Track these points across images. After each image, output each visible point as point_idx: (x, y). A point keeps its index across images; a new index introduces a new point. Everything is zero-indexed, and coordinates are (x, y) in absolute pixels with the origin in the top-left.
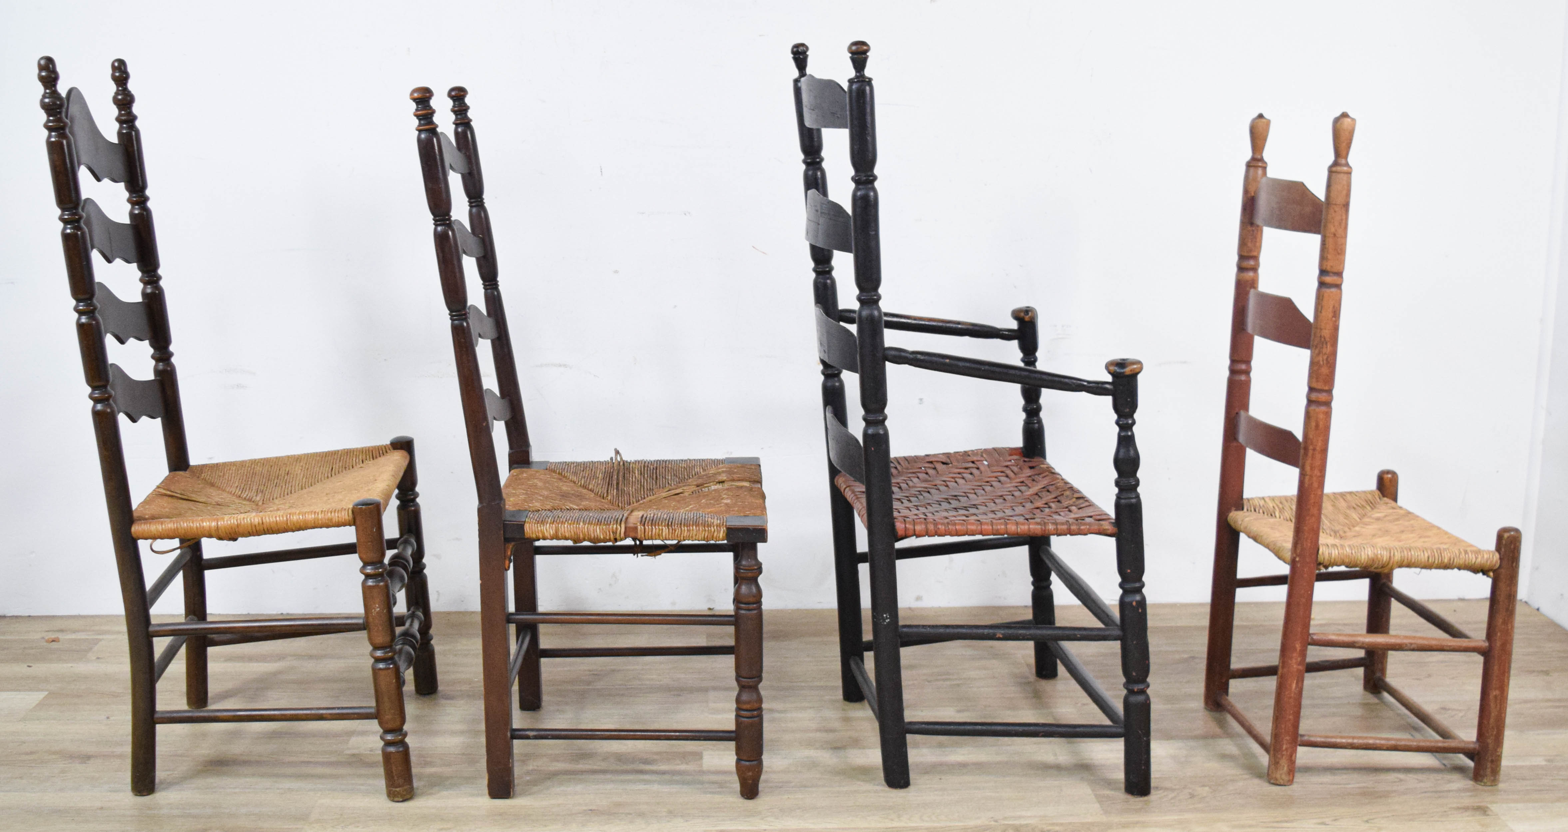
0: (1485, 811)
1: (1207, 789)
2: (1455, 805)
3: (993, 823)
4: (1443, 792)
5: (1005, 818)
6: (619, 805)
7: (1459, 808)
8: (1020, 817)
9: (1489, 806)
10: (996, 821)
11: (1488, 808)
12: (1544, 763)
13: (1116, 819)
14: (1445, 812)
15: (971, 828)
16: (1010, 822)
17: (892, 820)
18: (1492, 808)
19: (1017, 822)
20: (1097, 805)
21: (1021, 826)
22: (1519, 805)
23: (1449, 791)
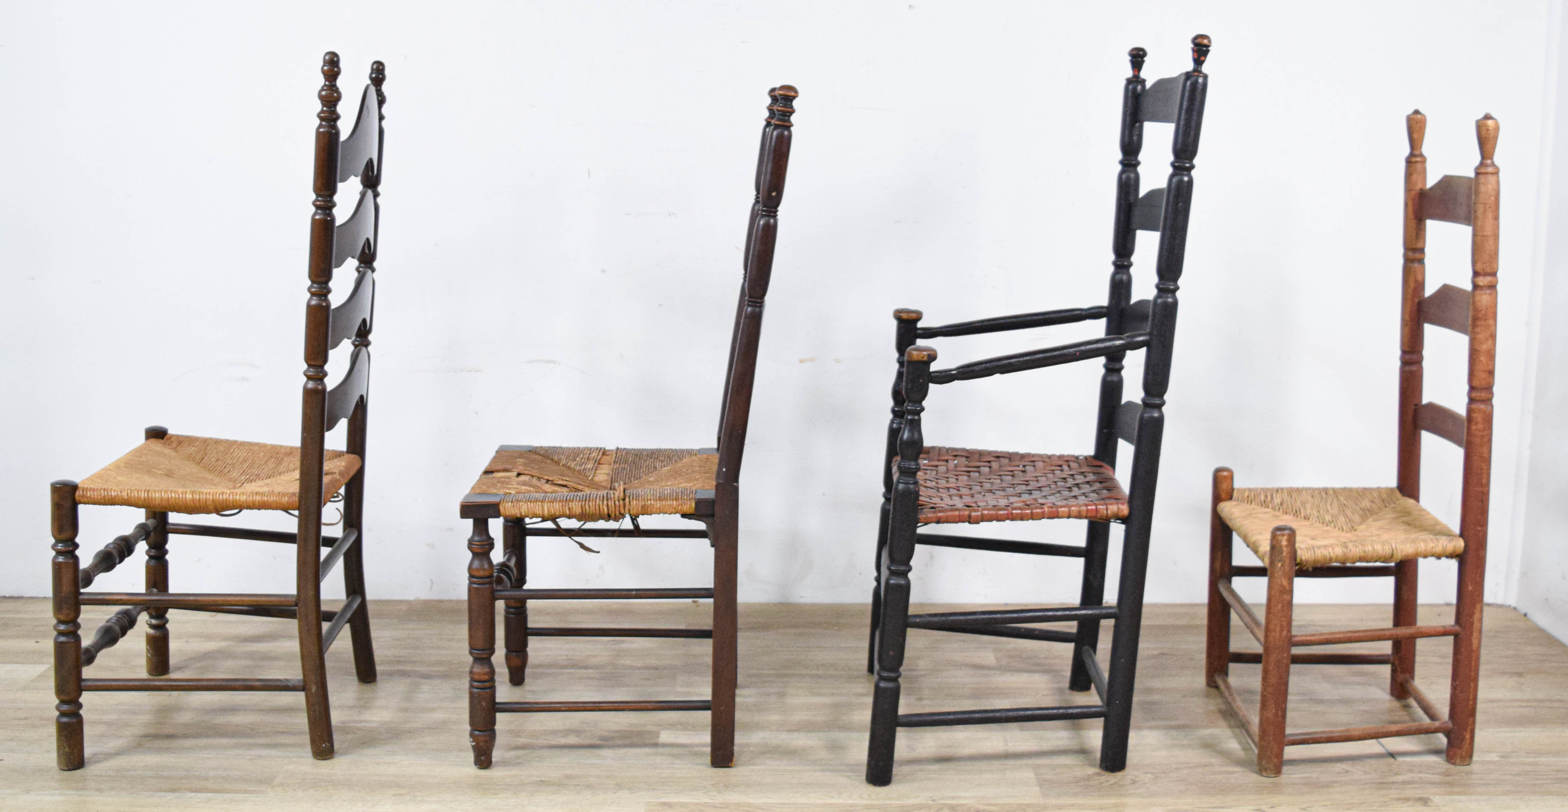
0: (1426, 802)
1: (1149, 776)
2: (1396, 796)
3: (930, 802)
4: (1388, 783)
5: (943, 798)
6: (568, 777)
7: (1399, 799)
8: (958, 797)
9: (1431, 797)
10: (933, 800)
11: (1429, 799)
12: (1497, 759)
13: (1052, 801)
14: (1385, 802)
15: (908, 806)
16: (947, 802)
17: (832, 797)
18: (1434, 800)
19: (954, 802)
20: (1037, 788)
21: (958, 805)
22: (1463, 798)
23: (1393, 783)
